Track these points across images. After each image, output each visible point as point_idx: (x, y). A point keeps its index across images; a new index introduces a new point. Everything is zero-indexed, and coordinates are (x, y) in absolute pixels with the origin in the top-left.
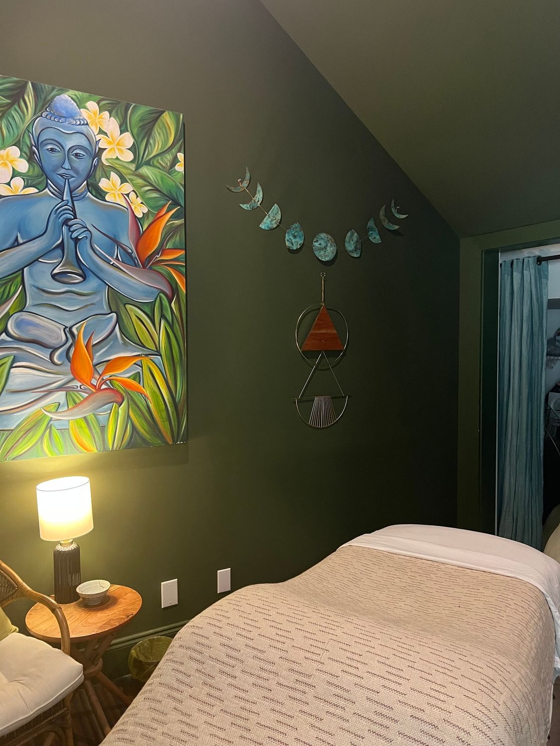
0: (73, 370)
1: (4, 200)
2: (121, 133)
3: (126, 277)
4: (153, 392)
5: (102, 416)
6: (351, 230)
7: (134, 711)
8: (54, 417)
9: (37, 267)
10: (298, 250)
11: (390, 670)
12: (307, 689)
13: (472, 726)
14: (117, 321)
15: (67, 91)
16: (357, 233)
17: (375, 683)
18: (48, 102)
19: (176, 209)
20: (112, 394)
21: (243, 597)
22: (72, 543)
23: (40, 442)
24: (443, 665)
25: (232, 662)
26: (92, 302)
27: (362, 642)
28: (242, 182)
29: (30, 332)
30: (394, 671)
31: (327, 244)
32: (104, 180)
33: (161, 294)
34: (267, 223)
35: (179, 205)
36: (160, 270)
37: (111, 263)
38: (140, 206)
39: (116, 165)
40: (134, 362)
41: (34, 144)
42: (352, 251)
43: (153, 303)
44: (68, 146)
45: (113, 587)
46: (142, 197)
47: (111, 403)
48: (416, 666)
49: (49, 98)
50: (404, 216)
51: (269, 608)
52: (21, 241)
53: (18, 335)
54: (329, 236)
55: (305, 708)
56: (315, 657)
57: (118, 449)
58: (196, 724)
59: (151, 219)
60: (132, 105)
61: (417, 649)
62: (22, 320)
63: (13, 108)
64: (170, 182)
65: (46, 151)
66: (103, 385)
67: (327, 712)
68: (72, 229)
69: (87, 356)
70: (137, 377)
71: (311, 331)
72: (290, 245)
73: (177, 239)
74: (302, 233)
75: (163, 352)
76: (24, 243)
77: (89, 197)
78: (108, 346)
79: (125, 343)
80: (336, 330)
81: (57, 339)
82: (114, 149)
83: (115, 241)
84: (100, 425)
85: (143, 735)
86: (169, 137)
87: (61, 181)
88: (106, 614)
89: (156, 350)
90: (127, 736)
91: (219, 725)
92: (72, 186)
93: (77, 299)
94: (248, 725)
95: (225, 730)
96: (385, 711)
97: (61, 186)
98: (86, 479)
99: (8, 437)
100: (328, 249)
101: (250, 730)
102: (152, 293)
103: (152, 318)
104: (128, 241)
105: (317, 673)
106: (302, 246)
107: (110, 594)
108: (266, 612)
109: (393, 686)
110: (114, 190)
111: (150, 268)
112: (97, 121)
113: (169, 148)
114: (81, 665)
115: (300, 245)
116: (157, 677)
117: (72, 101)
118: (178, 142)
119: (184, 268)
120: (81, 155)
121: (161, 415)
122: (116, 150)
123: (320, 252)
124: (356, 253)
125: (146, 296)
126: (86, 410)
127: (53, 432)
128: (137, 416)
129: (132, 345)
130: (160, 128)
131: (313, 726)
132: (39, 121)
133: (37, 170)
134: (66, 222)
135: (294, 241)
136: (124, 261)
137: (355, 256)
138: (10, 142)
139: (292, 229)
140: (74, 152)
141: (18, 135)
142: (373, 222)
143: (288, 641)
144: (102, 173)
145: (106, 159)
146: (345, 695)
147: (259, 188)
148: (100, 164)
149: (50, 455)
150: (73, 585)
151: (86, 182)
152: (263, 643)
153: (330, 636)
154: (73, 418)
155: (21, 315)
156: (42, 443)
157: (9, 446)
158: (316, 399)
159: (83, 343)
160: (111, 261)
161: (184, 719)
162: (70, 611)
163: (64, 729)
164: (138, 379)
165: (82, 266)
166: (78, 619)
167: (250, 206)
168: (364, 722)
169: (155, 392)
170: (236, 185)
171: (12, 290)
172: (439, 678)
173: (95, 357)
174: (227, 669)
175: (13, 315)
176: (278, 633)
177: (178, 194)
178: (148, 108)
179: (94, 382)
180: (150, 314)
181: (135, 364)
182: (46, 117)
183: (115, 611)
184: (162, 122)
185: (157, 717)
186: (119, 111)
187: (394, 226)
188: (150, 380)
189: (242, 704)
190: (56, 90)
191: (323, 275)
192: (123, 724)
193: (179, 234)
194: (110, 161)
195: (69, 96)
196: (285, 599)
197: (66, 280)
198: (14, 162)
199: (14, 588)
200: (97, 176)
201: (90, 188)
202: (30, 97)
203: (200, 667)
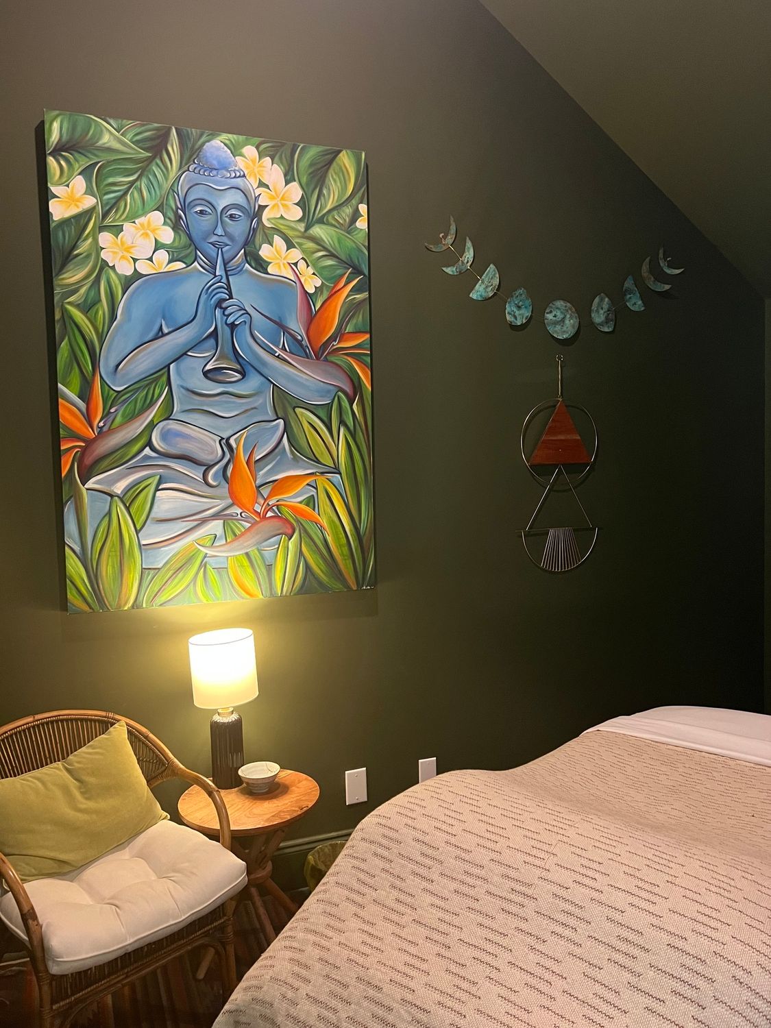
0: (232, 494)
1: (146, 280)
2: (287, 183)
3: (296, 372)
4: (331, 522)
5: (268, 552)
6: (600, 294)
7: (303, 915)
8: (210, 552)
9: (186, 362)
10: (523, 326)
11: (640, 884)
12: (526, 902)
13: (756, 963)
14: (285, 430)
15: (219, 135)
16: (609, 298)
17: (620, 900)
18: (196, 152)
19: (358, 279)
20: (280, 523)
21: (444, 783)
22: (232, 712)
23: (192, 584)
24: (718, 883)
25: (428, 862)
26: (253, 406)
27: (603, 846)
28: (445, 237)
29: (178, 446)
30: (646, 886)
31: (565, 316)
32: (265, 247)
33: (340, 393)
34: (480, 291)
35: (361, 273)
36: (337, 361)
37: (277, 355)
38: (311, 278)
39: (280, 226)
40: (305, 483)
41: (180, 207)
42: (601, 324)
43: (330, 406)
44: (220, 205)
45: (284, 773)
46: (314, 266)
47: (279, 535)
48: (677, 881)
49: (197, 147)
50: (678, 271)
51: (478, 798)
52: (166, 330)
53: (164, 449)
54: (568, 304)
55: (523, 926)
56: (537, 862)
57: (288, 594)
58: (380, 935)
59: (325, 295)
60: (299, 146)
61: (681, 860)
62: (169, 430)
63: (154, 163)
64: (349, 244)
65: (195, 215)
66: (269, 512)
67: (552, 932)
68: (226, 313)
69: (248, 477)
70: (311, 501)
71: (544, 437)
72: (513, 319)
73: (360, 319)
74: (528, 302)
75: (343, 468)
76: (169, 333)
77: (247, 270)
78: (274, 463)
79: (295, 458)
80: (580, 435)
81: (212, 453)
82: (278, 206)
83: (281, 326)
84: (265, 564)
85: (315, 944)
86: (348, 182)
87: (212, 251)
88: (275, 805)
89: (333, 466)
90: (295, 944)
91: (410, 938)
92: (226, 257)
93: (234, 402)
94: (447, 941)
95: (417, 945)
96: (632, 936)
97: (214, 258)
98: (248, 632)
99: (154, 577)
100: (567, 322)
101: (449, 948)
102: (329, 391)
103: (329, 425)
104: (297, 326)
105: (540, 882)
106: (530, 320)
107: (280, 781)
108: (475, 803)
109: (643, 905)
110: (278, 259)
111: (326, 360)
112: (256, 171)
113: (347, 199)
114: (244, 863)
115: (526, 318)
116: (333, 875)
117: (225, 148)
118: (359, 190)
119: (369, 358)
120: (237, 216)
121: (342, 551)
122: (281, 206)
123: (555, 327)
124: (608, 327)
125: (321, 397)
126: (248, 544)
127: (208, 570)
128: (311, 552)
129: (304, 460)
130: (336, 173)
131: (532, 948)
132: (185, 177)
133: (184, 239)
134: (219, 304)
135: (517, 313)
136: (293, 351)
137: (606, 330)
138: (151, 206)
139: (514, 297)
140: (229, 213)
141: (161, 196)
142: (633, 282)
143: (502, 840)
144: (263, 238)
145: (268, 219)
146: (577, 911)
147: (469, 244)
148: (260, 226)
149: (205, 601)
150: (235, 766)
151: (243, 250)
152: (469, 841)
153: (560, 837)
154: (232, 554)
155: (168, 424)
156: (195, 584)
157: (156, 589)
158: (551, 532)
159: (243, 458)
160: (276, 352)
161: (366, 928)
162: (231, 798)
163: (224, 944)
164: (311, 505)
165: (240, 360)
166: (241, 808)
167: (456, 269)
168: (602, 948)
169: (333, 521)
170: (438, 242)
171: (157, 392)
172: (712, 900)
173: (258, 477)
174: (422, 871)
175: (158, 424)
176: (489, 830)
177: (360, 259)
178: (321, 148)
179: (258, 508)
180: (325, 419)
181: (308, 484)
182: (194, 171)
183: (286, 802)
184: (338, 165)
185: (332, 923)
186: (283, 156)
187: (663, 285)
188: (327, 505)
189: (441, 914)
190: (205, 135)
191: (560, 358)
192: (291, 929)
193: (362, 312)
194: (272, 221)
195: (221, 142)
196: (500, 788)
197: (220, 378)
198: (157, 232)
199: (164, 764)
200: (257, 241)
201: (248, 259)
202: (174, 148)
203: (387, 866)
